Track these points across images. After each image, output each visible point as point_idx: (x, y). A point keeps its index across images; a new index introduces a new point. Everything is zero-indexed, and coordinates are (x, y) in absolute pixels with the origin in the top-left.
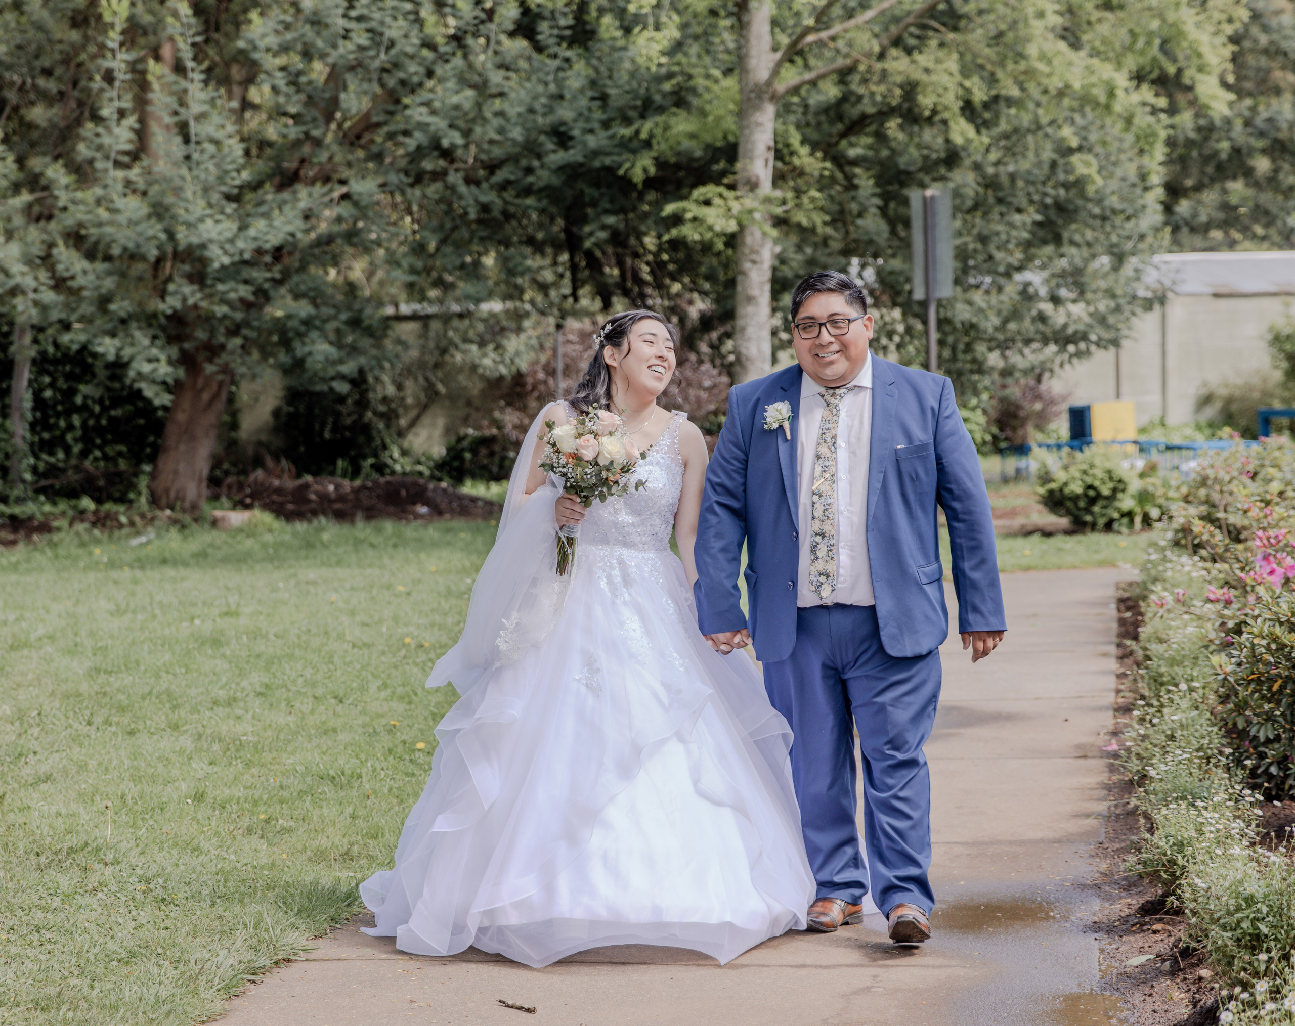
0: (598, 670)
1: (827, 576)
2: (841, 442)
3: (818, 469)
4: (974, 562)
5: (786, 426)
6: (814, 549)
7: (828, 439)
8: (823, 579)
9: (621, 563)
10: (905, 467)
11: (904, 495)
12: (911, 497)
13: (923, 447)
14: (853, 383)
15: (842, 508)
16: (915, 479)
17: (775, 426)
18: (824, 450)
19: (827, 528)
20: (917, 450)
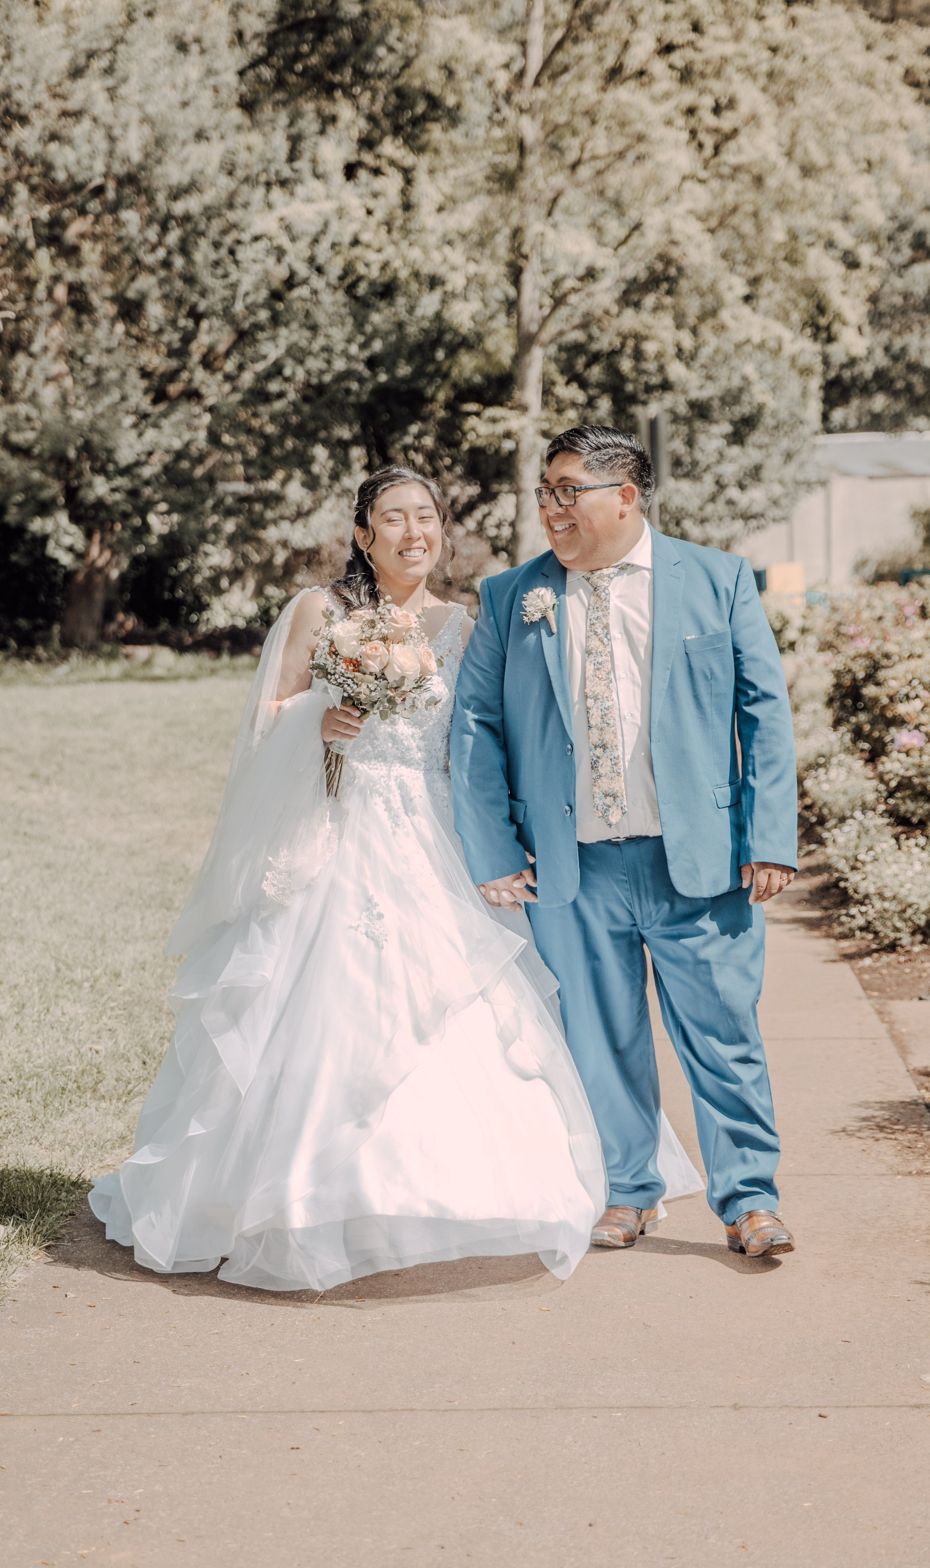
0: (380, 916)
1: (614, 796)
2: (615, 633)
3: (590, 668)
5: (551, 616)
6: (594, 766)
7: (599, 629)
8: (609, 800)
10: (696, 664)
11: (696, 697)
12: (705, 699)
13: (719, 637)
15: (625, 712)
16: (710, 677)
17: (537, 616)
19: (608, 737)
20: (712, 642)
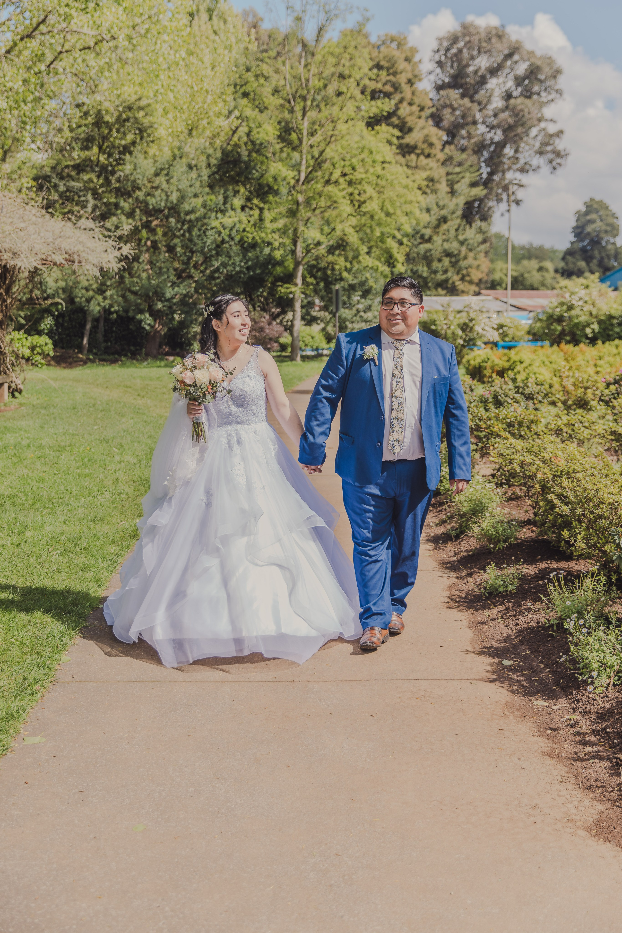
1: (399, 442)
2: (404, 369)
3: (394, 383)
4: (461, 442)
5: (376, 357)
6: (392, 426)
7: (398, 366)
8: (396, 443)
9: (237, 434)
10: (437, 388)
11: (435, 403)
12: (438, 404)
13: (446, 378)
14: (411, 338)
15: (408, 405)
17: (370, 357)
18: (397, 373)
19: (400, 415)
20: (442, 380)
